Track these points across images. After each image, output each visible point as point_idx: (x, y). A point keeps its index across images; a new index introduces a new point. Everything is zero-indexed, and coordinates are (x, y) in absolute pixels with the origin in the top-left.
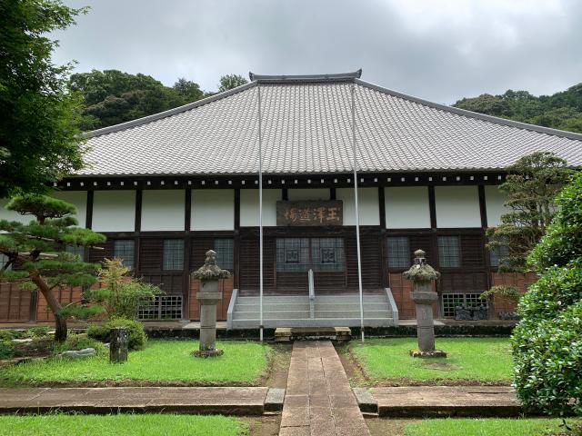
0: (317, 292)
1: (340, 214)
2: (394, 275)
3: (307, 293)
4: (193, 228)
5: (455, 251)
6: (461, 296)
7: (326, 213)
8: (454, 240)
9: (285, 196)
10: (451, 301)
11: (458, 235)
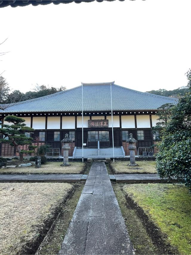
0: (100, 148)
1: (108, 124)
2: (124, 142)
3: (97, 148)
4: (63, 128)
5: (142, 135)
6: (144, 149)
7: (103, 123)
8: (142, 132)
9: (91, 118)
10: (141, 150)
11: (143, 130)
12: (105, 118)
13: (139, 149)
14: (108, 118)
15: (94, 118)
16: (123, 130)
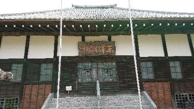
1: (114, 49)
2: (146, 83)
4: (29, 57)
5: (179, 69)
6: (186, 95)
7: (106, 49)
8: (177, 64)
9: (83, 39)
10: (180, 98)
11: (179, 61)
12: (110, 39)
13: (177, 96)
14: (113, 38)
15: (88, 39)
16: (143, 61)
